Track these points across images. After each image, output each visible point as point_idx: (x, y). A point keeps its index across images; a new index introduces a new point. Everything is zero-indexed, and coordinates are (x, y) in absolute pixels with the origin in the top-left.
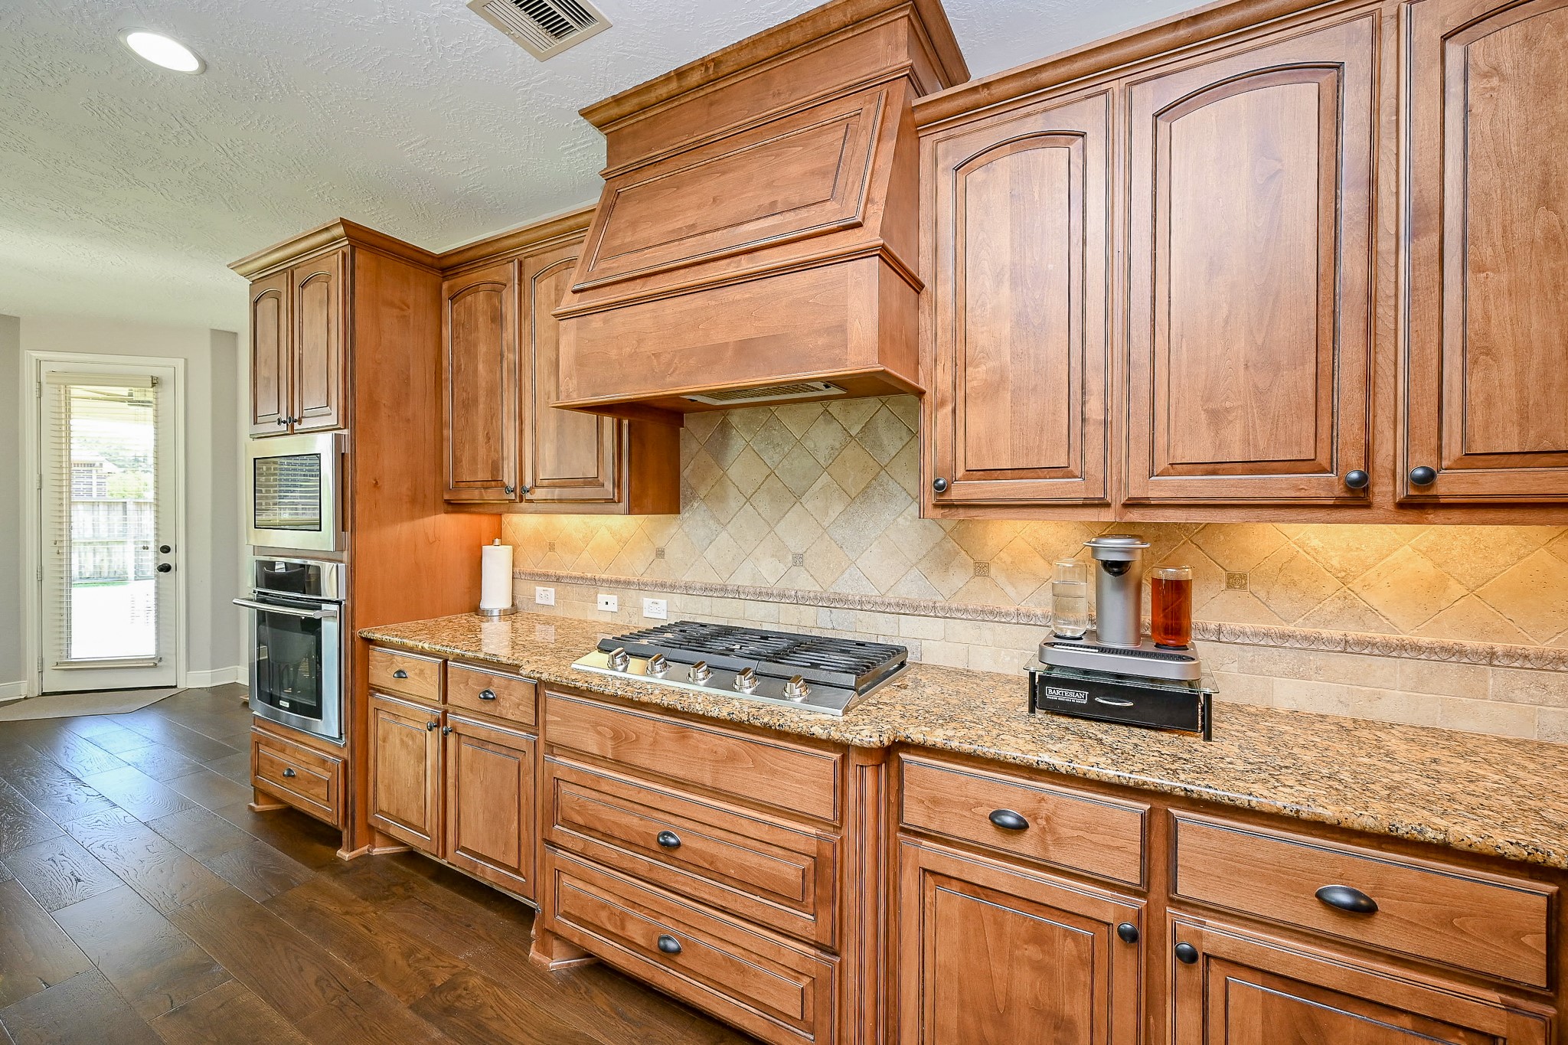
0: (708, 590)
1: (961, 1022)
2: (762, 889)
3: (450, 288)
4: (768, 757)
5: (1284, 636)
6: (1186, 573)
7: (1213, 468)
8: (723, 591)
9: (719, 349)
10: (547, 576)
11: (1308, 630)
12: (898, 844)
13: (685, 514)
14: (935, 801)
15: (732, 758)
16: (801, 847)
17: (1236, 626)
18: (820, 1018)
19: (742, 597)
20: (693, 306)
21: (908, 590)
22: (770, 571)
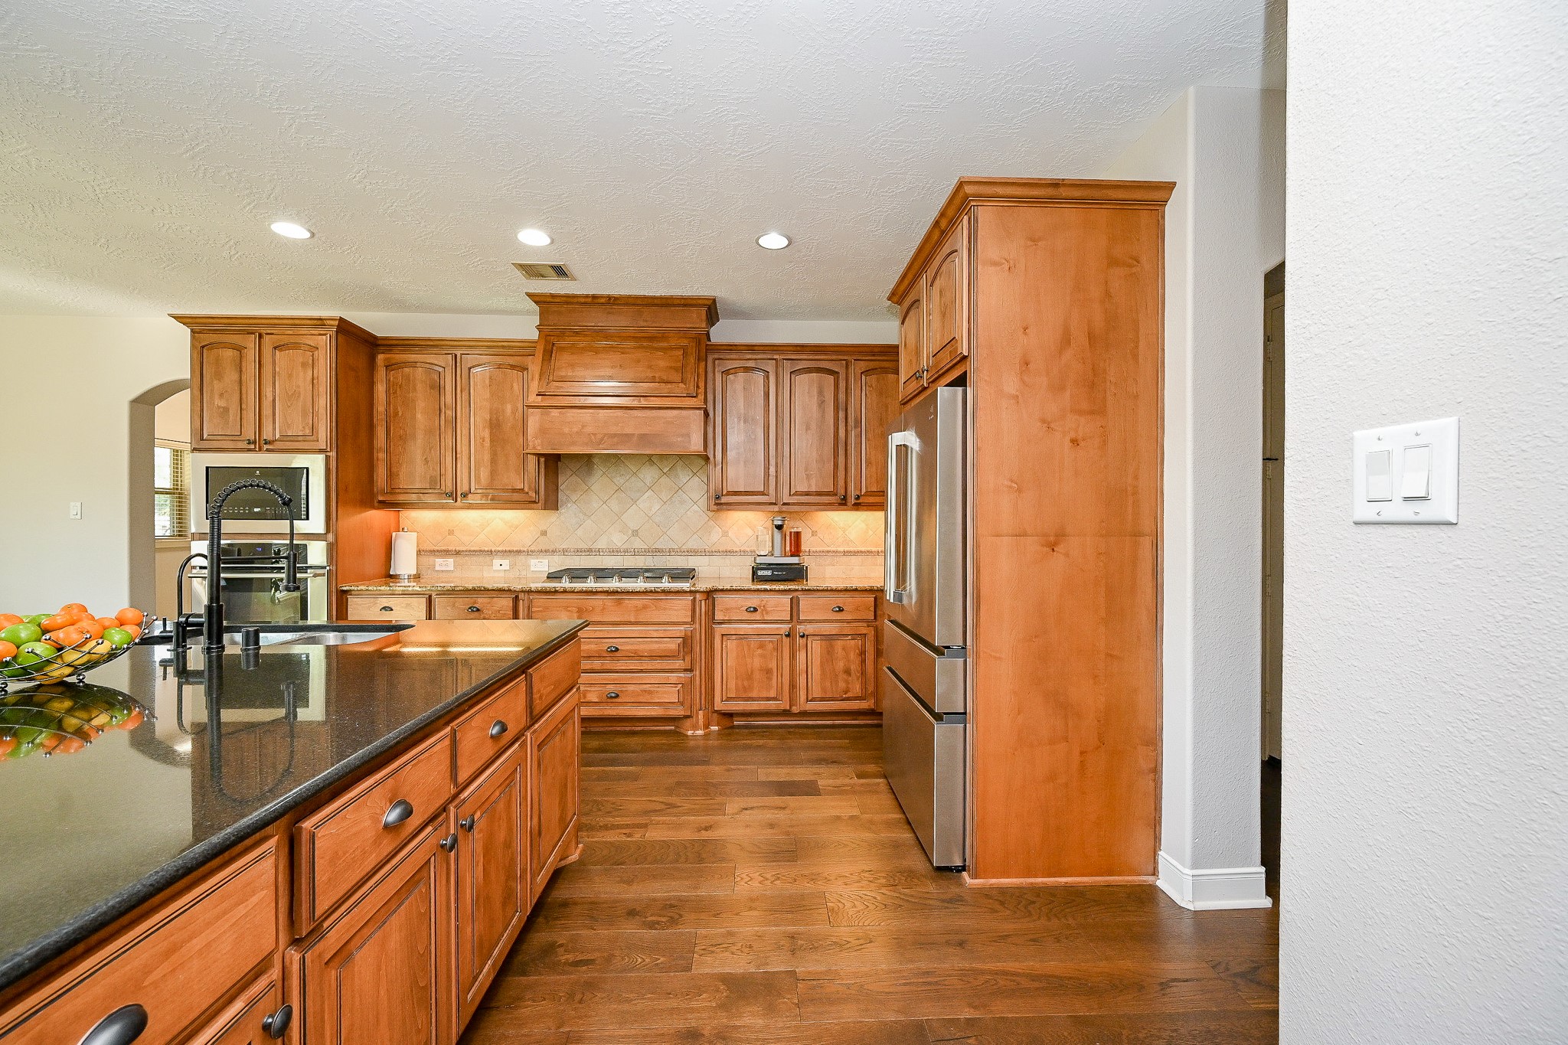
0: (578, 551)
1: (736, 684)
2: (660, 656)
3: (386, 359)
4: (662, 604)
5: (828, 552)
6: (800, 530)
7: (807, 494)
8: (589, 551)
9: (629, 436)
10: (448, 551)
11: (834, 549)
12: (712, 628)
13: (562, 510)
14: (727, 609)
15: (645, 607)
16: (678, 635)
17: (814, 549)
18: (686, 697)
19: (601, 554)
20: (615, 415)
21: (692, 544)
22: (618, 540)
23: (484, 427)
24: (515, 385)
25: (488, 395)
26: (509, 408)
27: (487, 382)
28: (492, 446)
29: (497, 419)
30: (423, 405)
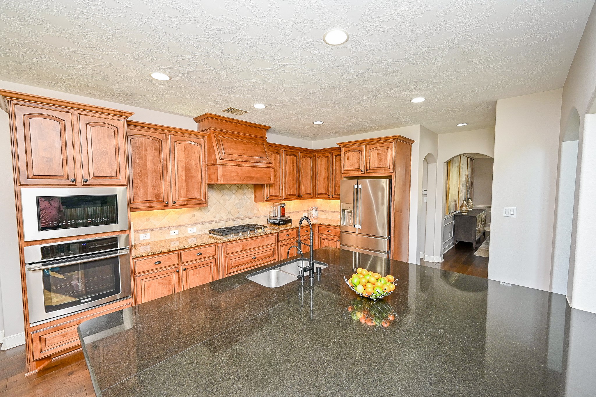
2: (267, 257)
7: (290, 195)
10: (146, 230)
14: (282, 236)
21: (249, 215)
22: (223, 215)
23: (182, 170)
24: (196, 152)
25: (184, 155)
26: (193, 162)
27: (183, 149)
28: (186, 179)
29: (188, 167)
30: (151, 158)
